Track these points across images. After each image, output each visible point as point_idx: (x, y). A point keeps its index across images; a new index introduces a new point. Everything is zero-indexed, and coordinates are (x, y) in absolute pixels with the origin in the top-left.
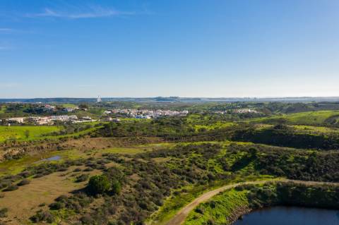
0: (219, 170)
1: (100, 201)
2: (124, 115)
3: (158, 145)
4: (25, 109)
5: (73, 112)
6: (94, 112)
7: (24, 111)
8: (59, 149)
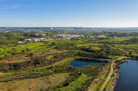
0: (73, 55)
1: (56, 58)
2: (61, 37)
3: (65, 51)
4: (29, 35)
5: (44, 36)
6: (51, 36)
7: (29, 36)
8: (49, 52)
